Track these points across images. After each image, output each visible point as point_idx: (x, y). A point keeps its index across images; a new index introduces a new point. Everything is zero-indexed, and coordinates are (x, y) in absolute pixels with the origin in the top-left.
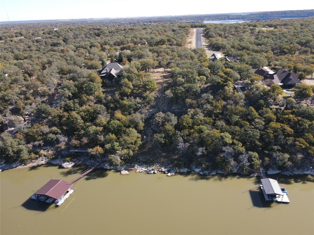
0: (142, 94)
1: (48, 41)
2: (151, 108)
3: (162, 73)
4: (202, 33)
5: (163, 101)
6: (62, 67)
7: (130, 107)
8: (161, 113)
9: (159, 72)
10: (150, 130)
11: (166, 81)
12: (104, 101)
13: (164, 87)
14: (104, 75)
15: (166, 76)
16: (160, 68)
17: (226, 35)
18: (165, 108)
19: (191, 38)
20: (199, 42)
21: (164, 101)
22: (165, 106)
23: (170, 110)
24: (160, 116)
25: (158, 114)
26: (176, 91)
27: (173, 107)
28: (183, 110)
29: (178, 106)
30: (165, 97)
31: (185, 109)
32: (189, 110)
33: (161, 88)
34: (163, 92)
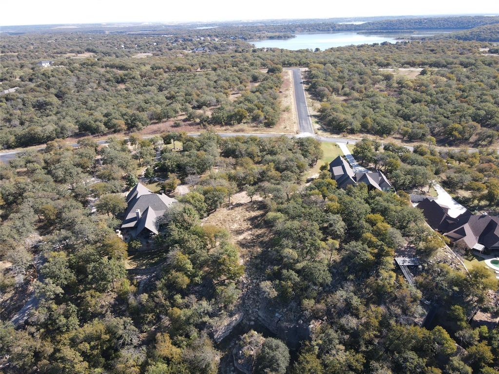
1: (28, 98)
3: (246, 209)
4: (304, 83)
5: (254, 294)
6: (45, 206)
7: (188, 322)
8: (253, 332)
9: (241, 205)
11: (258, 236)
12: (133, 302)
13: (256, 257)
14: (132, 224)
15: (256, 217)
17: (347, 90)
18: (260, 314)
19: (287, 97)
20: (302, 105)
21: (258, 295)
22: (260, 307)
23: (271, 320)
24: (252, 341)
25: (247, 338)
26: (283, 282)
27: (277, 315)
28: (299, 324)
29: (287, 311)
30: (258, 285)
31: (303, 321)
32: (312, 328)
33: (249, 259)
34: (253, 273)
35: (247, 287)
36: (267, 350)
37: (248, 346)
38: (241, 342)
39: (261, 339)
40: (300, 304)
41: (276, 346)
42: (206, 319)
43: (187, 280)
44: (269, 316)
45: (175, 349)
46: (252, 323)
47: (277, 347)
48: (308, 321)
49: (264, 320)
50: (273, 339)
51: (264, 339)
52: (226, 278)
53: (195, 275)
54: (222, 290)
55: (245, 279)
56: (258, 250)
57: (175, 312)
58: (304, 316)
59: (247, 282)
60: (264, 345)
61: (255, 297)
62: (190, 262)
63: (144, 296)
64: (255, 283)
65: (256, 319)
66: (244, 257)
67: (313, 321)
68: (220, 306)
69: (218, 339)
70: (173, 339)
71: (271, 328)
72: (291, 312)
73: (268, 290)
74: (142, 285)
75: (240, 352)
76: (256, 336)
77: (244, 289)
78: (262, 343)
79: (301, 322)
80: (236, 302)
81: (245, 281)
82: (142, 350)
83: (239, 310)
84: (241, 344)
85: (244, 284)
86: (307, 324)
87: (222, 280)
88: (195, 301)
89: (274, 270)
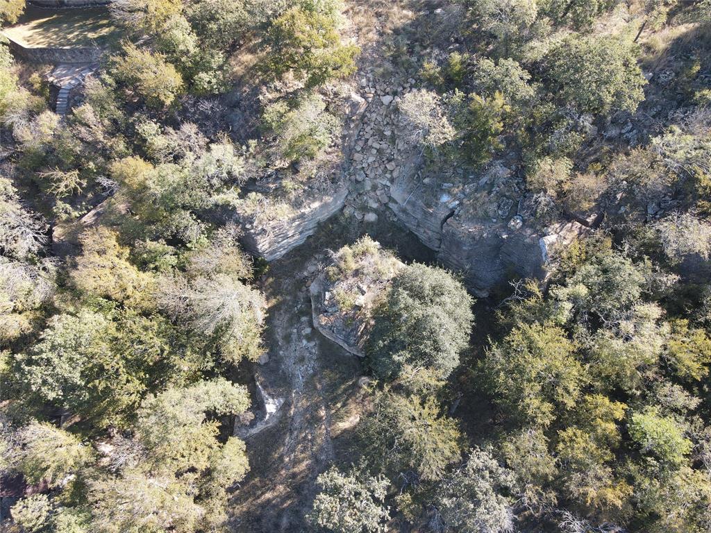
0: (256, 91)
2: (311, 191)
5: (382, 137)
7: (170, 204)
8: (369, 243)
10: (305, 342)
13: (396, 31)
18: (396, 192)
21: (393, 139)
22: (395, 174)
23: (425, 213)
24: (363, 267)
25: (350, 259)
26: (477, 98)
27: (445, 198)
28: (510, 231)
29: (476, 191)
30: (396, 110)
31: (524, 221)
32: (552, 244)
33: (376, 37)
34: (383, 75)
35: (363, 116)
36: (404, 297)
37: (351, 280)
38: (332, 270)
39: (392, 266)
40: (521, 172)
41: (433, 288)
42: (230, 196)
43: (173, 78)
44: (420, 203)
45: (132, 274)
46: (371, 217)
47: (438, 291)
48: (539, 224)
49: (404, 211)
50: (429, 270)
51: (401, 265)
52: (301, 85)
53: (200, 65)
54: (282, 116)
55: (357, 92)
56: (405, 12)
57: (130, 171)
58: (529, 207)
59: (363, 100)
60: (397, 282)
61: (384, 146)
62: (187, 25)
63: (49, 120)
64: (388, 107)
65: (383, 208)
66: (360, 29)
67: (557, 225)
68: (279, 164)
69: (272, 253)
70: (132, 246)
71: (423, 235)
72: (490, 193)
73: (425, 120)
74: (66, 96)
75: (328, 295)
76: (377, 255)
77: (354, 121)
78: (392, 276)
79: (516, 223)
80: (325, 154)
81: (356, 97)
82: (44, 269)
83: (333, 179)
84: (331, 273)
85: (355, 105)
86: (536, 231)
87: (291, 90)
88: (202, 143)
89: (449, 65)
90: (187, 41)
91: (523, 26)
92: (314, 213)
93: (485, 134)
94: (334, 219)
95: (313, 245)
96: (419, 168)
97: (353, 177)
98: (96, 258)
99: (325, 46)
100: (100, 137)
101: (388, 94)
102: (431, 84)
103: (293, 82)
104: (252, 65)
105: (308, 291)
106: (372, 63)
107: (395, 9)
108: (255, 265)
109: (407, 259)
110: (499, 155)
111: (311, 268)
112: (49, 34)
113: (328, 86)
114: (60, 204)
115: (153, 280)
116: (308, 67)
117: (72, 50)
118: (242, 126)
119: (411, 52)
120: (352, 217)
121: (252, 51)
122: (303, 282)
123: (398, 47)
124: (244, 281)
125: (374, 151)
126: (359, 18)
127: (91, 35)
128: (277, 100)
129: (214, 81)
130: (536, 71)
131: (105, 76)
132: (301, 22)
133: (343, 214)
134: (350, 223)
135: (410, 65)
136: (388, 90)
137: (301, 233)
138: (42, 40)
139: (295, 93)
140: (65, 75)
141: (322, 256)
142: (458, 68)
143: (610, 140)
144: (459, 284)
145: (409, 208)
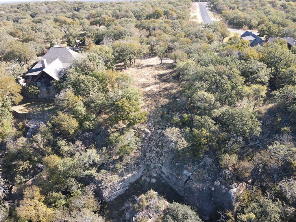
0: (107, 128)
1: (11, 16)
2: (128, 169)
3: (156, 69)
4: (207, 7)
5: (158, 146)
7: (66, 175)
8: (153, 193)
9: (152, 66)
13: (162, 106)
14: (36, 73)
16: (153, 56)
18: (164, 170)
19: (194, 12)
20: (206, 17)
21: (162, 147)
22: (164, 161)
23: (177, 178)
24: (150, 205)
25: (144, 200)
26: (195, 130)
27: (185, 172)
28: (215, 187)
29: (198, 168)
30: (163, 135)
31: (221, 182)
32: (235, 193)
33: (155, 108)
34: (158, 122)
35: (150, 138)
37: (145, 211)
38: (136, 206)
39: (163, 204)
40: (217, 160)
41: (183, 215)
42: (93, 171)
43: (75, 123)
44: (175, 174)
45: (44, 209)
46: (154, 180)
47: (185, 216)
48: (228, 183)
49: (168, 178)
50: (180, 205)
51: (168, 203)
52: (125, 126)
53: (86, 119)
54: (117, 138)
55: (147, 128)
56: (165, 100)
57: (51, 161)
58: (222, 175)
59: (150, 131)
60: (166, 212)
61: (159, 150)
62: (83, 104)
63: (22, 140)
64: (160, 134)
65: (159, 176)
66: (148, 106)
67: (236, 184)
68: (115, 157)
69: (109, 198)
70: (46, 195)
71: (177, 188)
72: (204, 169)
73: (175, 139)
74: (31, 131)
75: (134, 219)
76: (157, 198)
77: (146, 139)
78: (164, 208)
79: (217, 183)
80: (134, 153)
81: (147, 130)
82: (4, 206)
83: (137, 164)
84: (136, 208)
85: (146, 133)
86: (227, 187)
87: (121, 128)
88: (83, 149)
89: (183, 118)
90: (82, 110)
91: (210, 104)
92: (129, 179)
93: (200, 144)
94: (137, 182)
95: (128, 194)
96: (173, 159)
97: (146, 163)
98: (29, 201)
99: (135, 111)
100: (42, 147)
101: (160, 129)
102: (176, 125)
103: (122, 125)
104: (106, 118)
105: (125, 217)
106: (153, 117)
107: (162, 99)
108: (101, 204)
109: (170, 200)
110: (206, 153)
111: (127, 205)
112: (30, 109)
113: (136, 126)
114: (18, 176)
115: (53, 212)
116: (128, 119)
117: (37, 114)
118: (100, 142)
119: (168, 114)
120: (145, 181)
121: (107, 113)
122: (123, 212)
123: (163, 112)
124: (95, 212)
125: (155, 152)
126: (148, 102)
127: (46, 109)
128: (115, 132)
129: (91, 124)
130: (217, 120)
131: (48, 123)
132: (126, 103)
133: (141, 179)
134: (144, 183)
135: (168, 118)
136: (160, 127)
137: (122, 188)
138: (26, 111)
139: (123, 129)
140: (33, 123)
141: (131, 199)
142: (187, 119)
143: (251, 147)
144: (195, 213)
145: (170, 176)
